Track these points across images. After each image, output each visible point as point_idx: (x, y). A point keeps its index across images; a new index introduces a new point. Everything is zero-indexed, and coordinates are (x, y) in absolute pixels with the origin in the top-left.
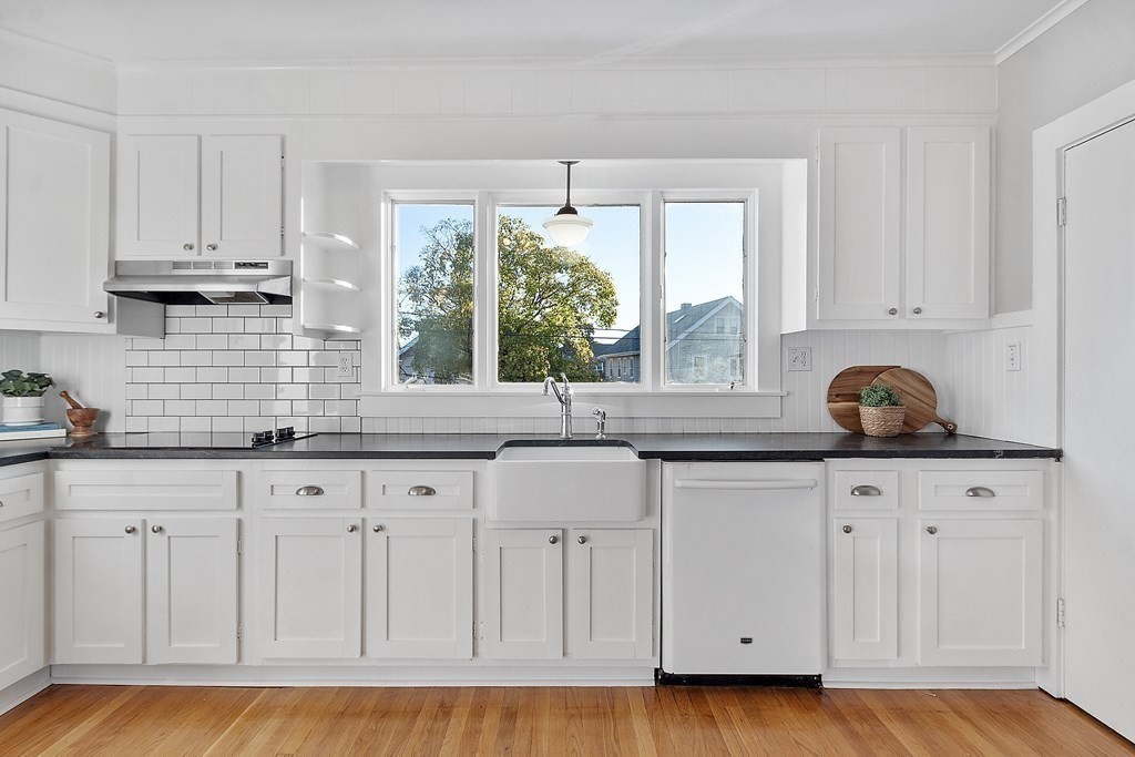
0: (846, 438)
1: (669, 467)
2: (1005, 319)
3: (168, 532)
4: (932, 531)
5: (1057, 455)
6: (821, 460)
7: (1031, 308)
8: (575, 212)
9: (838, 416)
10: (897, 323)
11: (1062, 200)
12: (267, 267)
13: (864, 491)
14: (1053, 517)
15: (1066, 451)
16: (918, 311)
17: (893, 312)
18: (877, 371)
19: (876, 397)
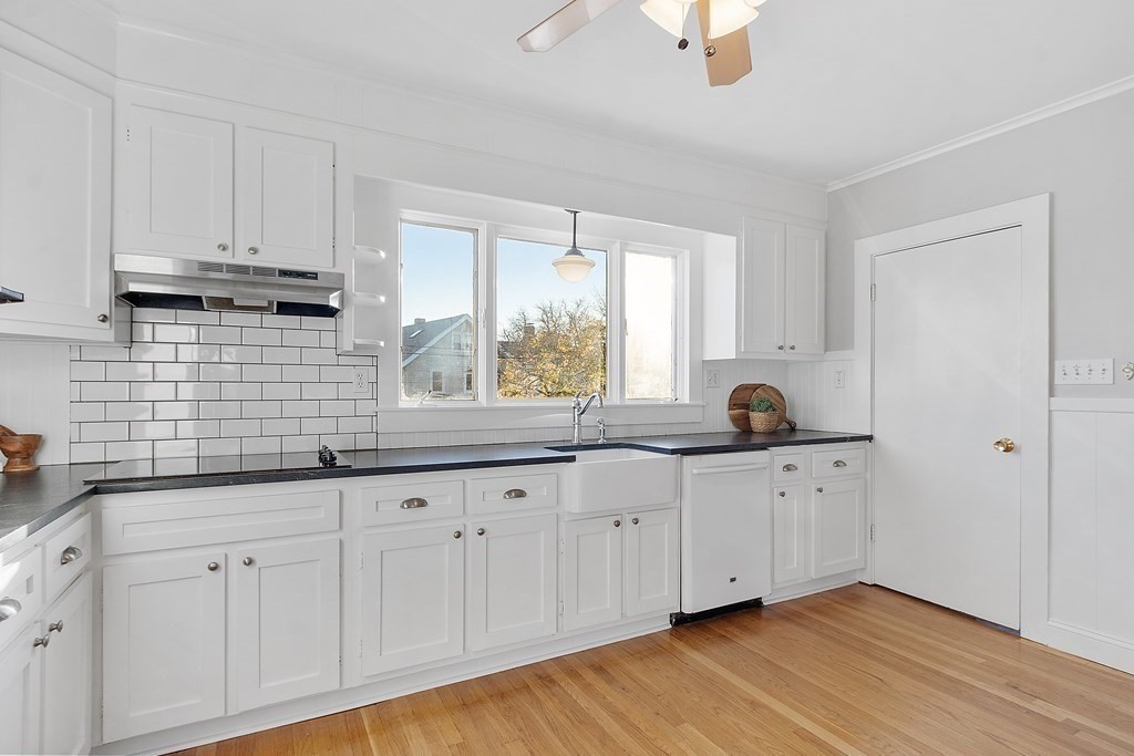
0: (739, 435)
1: (688, 459)
2: (831, 355)
3: (259, 563)
4: (820, 490)
5: (870, 438)
6: (765, 449)
7: (853, 348)
8: (579, 253)
9: (735, 420)
10: (782, 356)
11: (873, 287)
12: (316, 278)
13: (788, 468)
14: (868, 476)
15: (876, 436)
16: (793, 348)
17: (781, 348)
18: (755, 387)
19: (764, 406)
